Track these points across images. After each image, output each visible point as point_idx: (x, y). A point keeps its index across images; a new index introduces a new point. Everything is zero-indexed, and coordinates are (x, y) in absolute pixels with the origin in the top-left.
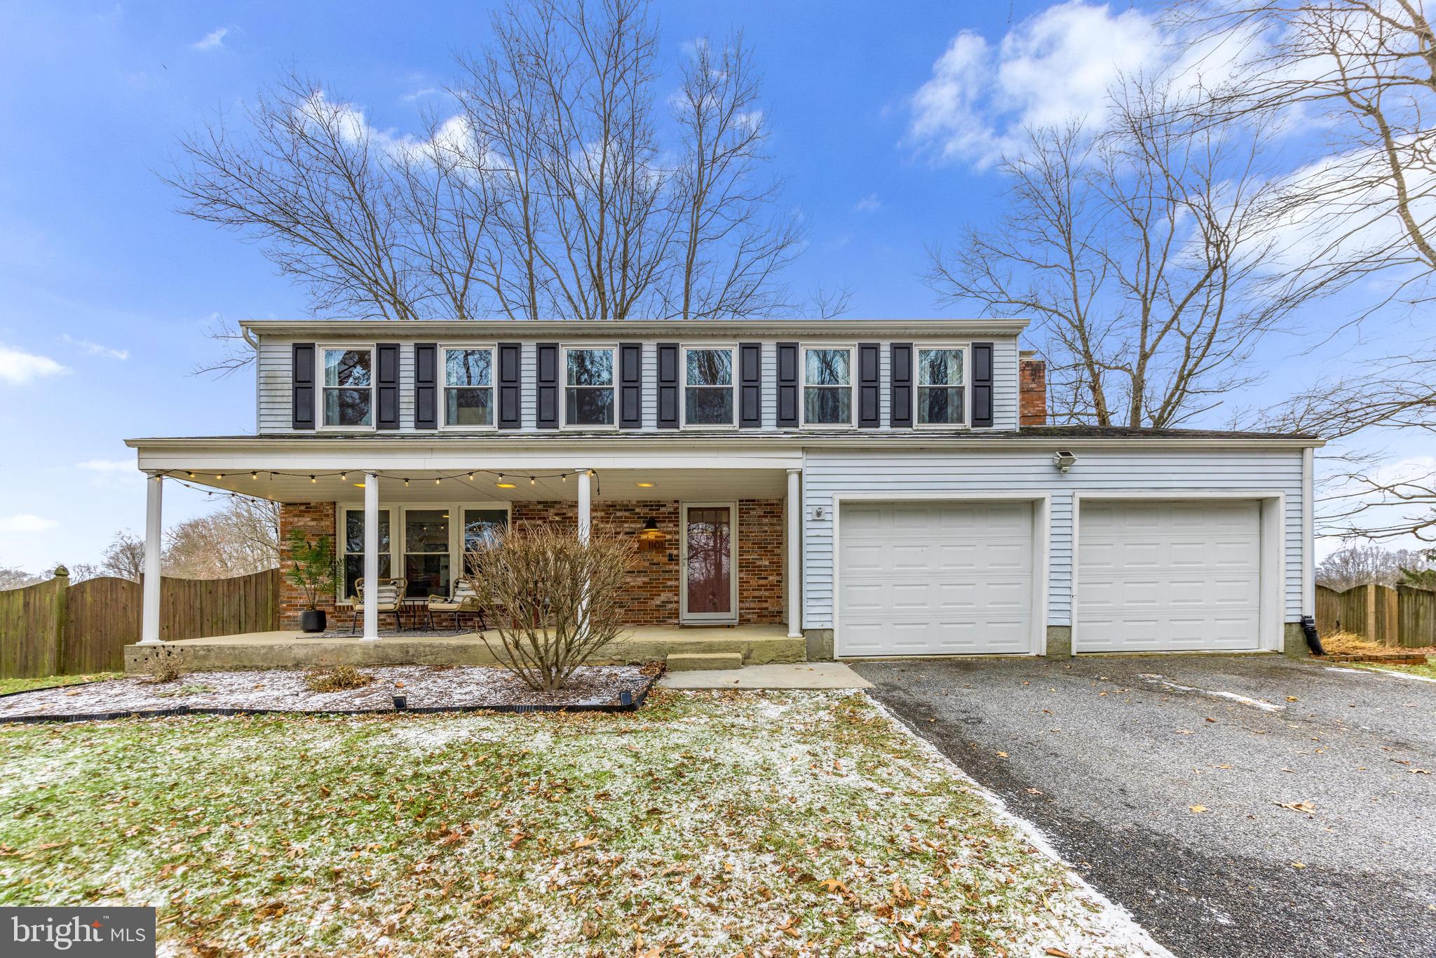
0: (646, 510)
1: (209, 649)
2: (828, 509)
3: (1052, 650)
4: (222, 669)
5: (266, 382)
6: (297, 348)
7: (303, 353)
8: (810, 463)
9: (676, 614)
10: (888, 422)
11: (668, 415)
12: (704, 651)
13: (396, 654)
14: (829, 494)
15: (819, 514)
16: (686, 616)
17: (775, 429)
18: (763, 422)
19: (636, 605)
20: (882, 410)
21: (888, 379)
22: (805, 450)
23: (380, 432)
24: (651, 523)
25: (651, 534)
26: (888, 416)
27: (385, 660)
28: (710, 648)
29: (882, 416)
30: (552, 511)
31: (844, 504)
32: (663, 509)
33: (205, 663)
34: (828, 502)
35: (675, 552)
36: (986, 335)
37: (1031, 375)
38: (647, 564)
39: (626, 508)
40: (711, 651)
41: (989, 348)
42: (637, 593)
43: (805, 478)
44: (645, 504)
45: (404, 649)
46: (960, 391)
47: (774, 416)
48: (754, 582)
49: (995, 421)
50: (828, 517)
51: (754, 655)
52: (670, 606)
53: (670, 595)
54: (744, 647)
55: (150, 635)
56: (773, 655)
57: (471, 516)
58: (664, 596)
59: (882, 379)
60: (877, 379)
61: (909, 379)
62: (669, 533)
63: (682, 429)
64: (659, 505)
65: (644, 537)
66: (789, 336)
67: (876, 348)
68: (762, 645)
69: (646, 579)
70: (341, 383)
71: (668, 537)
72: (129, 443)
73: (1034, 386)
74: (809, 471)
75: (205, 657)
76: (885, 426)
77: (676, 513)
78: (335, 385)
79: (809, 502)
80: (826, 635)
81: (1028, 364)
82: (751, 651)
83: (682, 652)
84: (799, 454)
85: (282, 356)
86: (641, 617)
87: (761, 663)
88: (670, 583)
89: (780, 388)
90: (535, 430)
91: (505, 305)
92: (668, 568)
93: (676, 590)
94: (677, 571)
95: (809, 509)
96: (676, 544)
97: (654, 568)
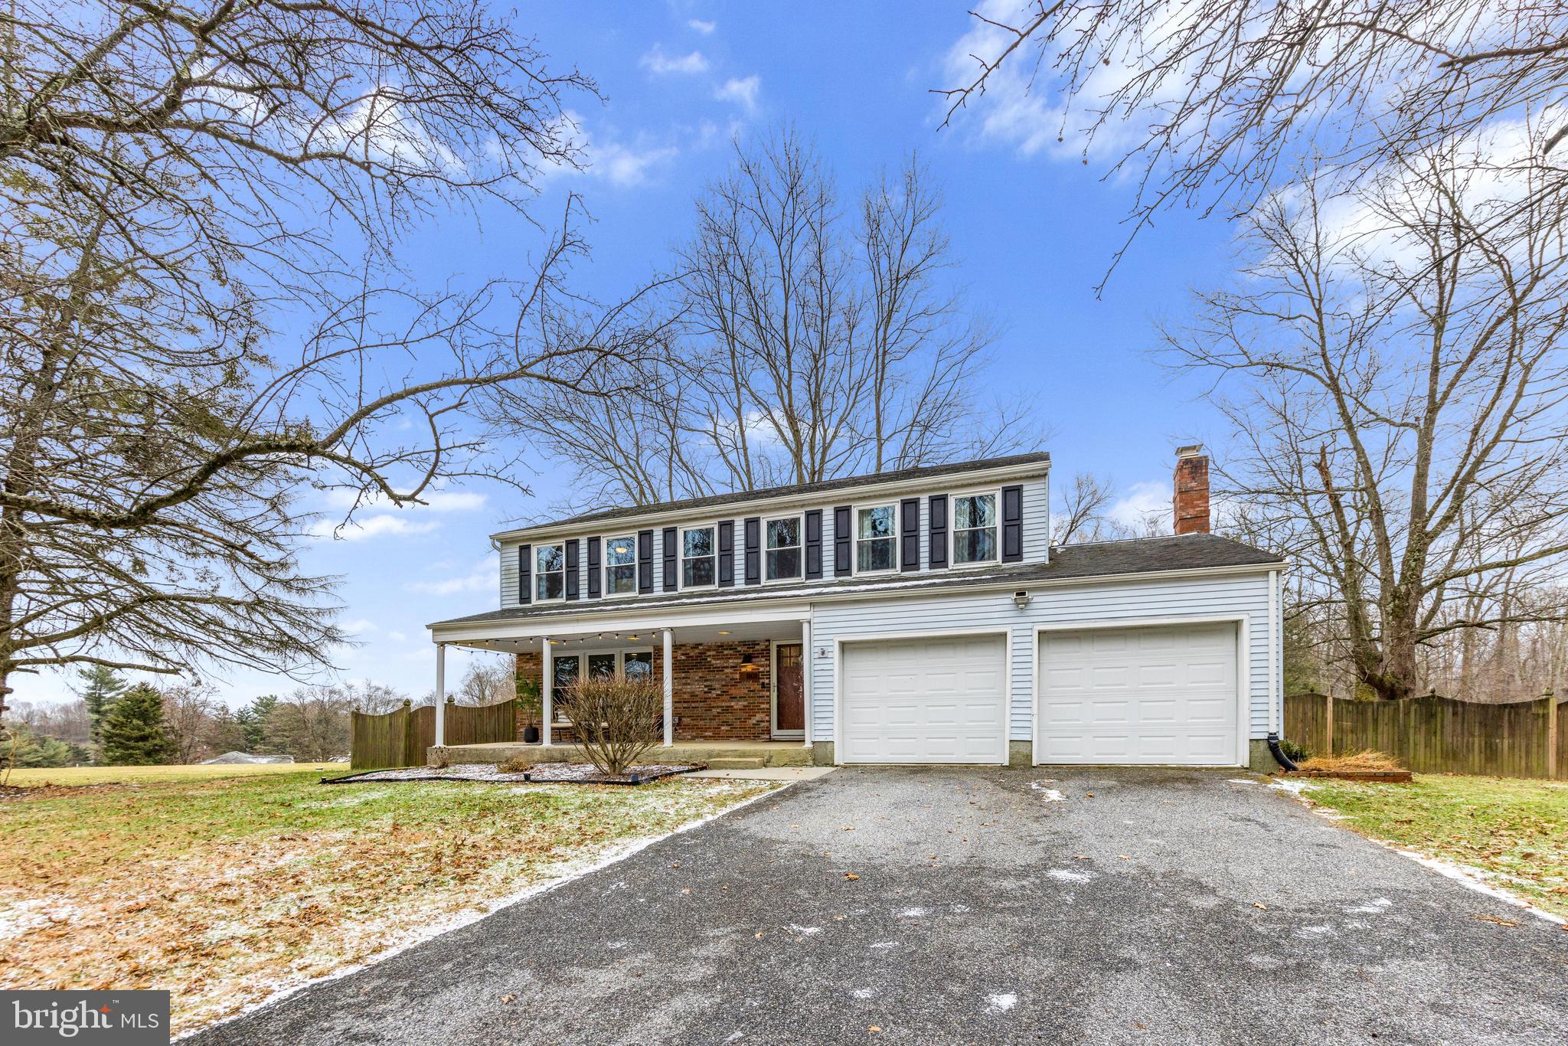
0: (745, 648)
1: (465, 750)
2: (830, 649)
3: (1015, 761)
4: (471, 762)
5: (505, 572)
6: (521, 548)
7: (525, 551)
8: (816, 614)
9: (768, 731)
10: (927, 565)
11: (753, 575)
12: (740, 757)
13: (557, 755)
14: (831, 637)
15: (823, 653)
16: (775, 732)
17: (833, 578)
18: (824, 574)
19: (737, 724)
20: (922, 555)
21: (927, 528)
22: (811, 604)
23: (569, 602)
24: (748, 659)
25: (749, 668)
26: (927, 560)
27: (550, 759)
29: (922, 560)
31: (842, 644)
32: (757, 647)
33: (463, 759)
34: (830, 643)
35: (767, 681)
36: (1015, 479)
37: (1192, 473)
38: (746, 691)
39: (731, 647)
40: (744, 756)
41: (1019, 490)
42: (740, 714)
43: (813, 626)
44: (743, 643)
45: (562, 752)
46: (992, 531)
47: (833, 568)
49: (1025, 556)
50: (830, 655)
51: (773, 760)
52: (763, 724)
53: (763, 715)
54: (767, 754)
55: (439, 742)
56: (786, 760)
57: (628, 658)
58: (758, 717)
59: (921, 528)
60: (917, 529)
61: (945, 526)
62: (762, 666)
63: (763, 584)
64: (755, 643)
65: (743, 670)
66: (844, 500)
67: (916, 502)
68: (779, 753)
69: (745, 703)
70: (548, 570)
71: (761, 669)
72: (428, 627)
73: (1194, 484)
74: (816, 620)
75: (463, 755)
76: (925, 569)
77: (768, 649)
78: (544, 572)
79: (816, 644)
80: (829, 745)
81: (1187, 461)
82: (771, 757)
83: (725, 756)
84: (808, 608)
85: (514, 552)
86: (741, 733)
87: (778, 766)
88: (762, 706)
89: (838, 544)
90: (663, 593)
91: (721, 450)
92: (761, 694)
93: (768, 712)
94: (769, 697)
95: (816, 650)
96: (768, 675)
97: (752, 694)
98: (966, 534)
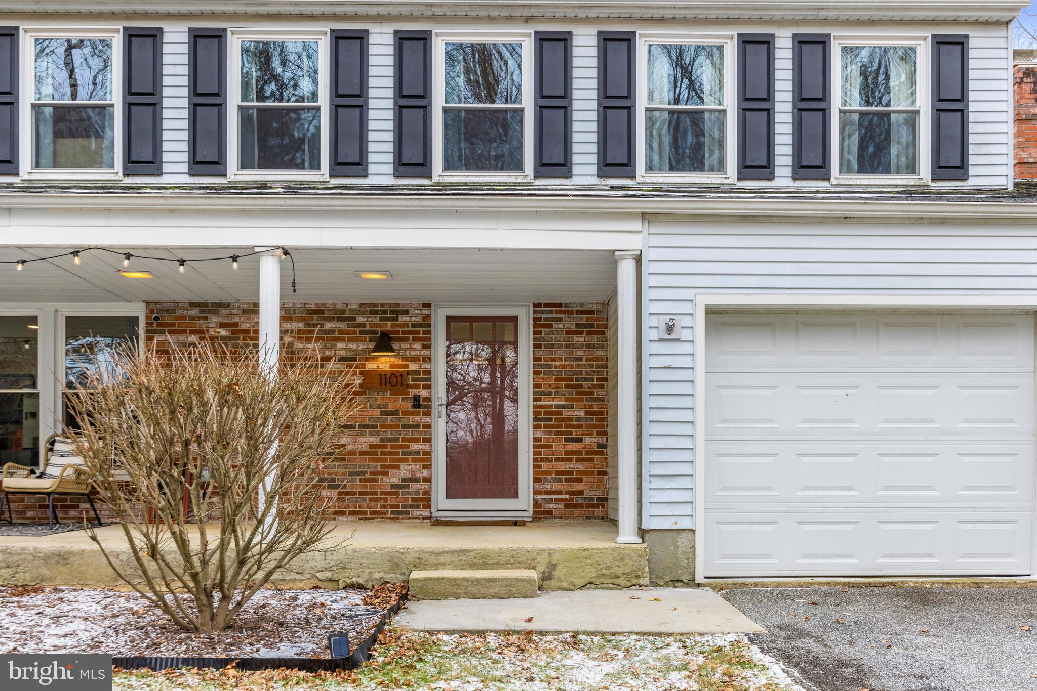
0: (375, 319)
2: (686, 321)
8: (656, 241)
9: (426, 500)
10: (788, 172)
11: (413, 155)
12: (474, 566)
14: (689, 294)
15: (670, 329)
16: (441, 502)
17: (594, 180)
18: (576, 170)
19: (357, 485)
20: (778, 150)
21: (789, 97)
22: (645, 216)
24: (384, 342)
25: (384, 362)
26: (789, 160)
28: (483, 561)
29: (778, 160)
30: (215, 319)
31: (712, 312)
32: (403, 318)
34: (687, 308)
35: (424, 393)
36: (956, 22)
37: (1034, 91)
38: (376, 413)
39: (341, 315)
40: (485, 566)
41: (961, 44)
42: (359, 463)
43: (647, 267)
44: (371, 309)
46: (912, 117)
47: (594, 159)
48: (559, 447)
49: (972, 171)
50: (685, 335)
51: (558, 573)
52: (415, 486)
53: (416, 467)
54: (543, 561)
56: (591, 574)
57: (75, 326)
58: (405, 470)
59: (778, 96)
60: (769, 96)
61: (825, 96)
62: (415, 359)
63: (436, 179)
64: (397, 310)
65: (371, 366)
66: (620, 19)
67: (767, 43)
68: (572, 557)
69: (375, 440)
71: (413, 366)
73: (1036, 110)
74: (653, 254)
76: (783, 178)
77: (426, 324)
79: (654, 308)
80: (683, 539)
81: (1028, 72)
82: (553, 566)
83: (436, 566)
84: (637, 225)
86: (365, 504)
87: (572, 588)
88: (415, 447)
89: (604, 110)
90: (186, 179)
92: (411, 420)
93: (425, 459)
94: (428, 426)
95: (653, 321)
96: (427, 379)
97: (389, 420)
98: (856, 117)
